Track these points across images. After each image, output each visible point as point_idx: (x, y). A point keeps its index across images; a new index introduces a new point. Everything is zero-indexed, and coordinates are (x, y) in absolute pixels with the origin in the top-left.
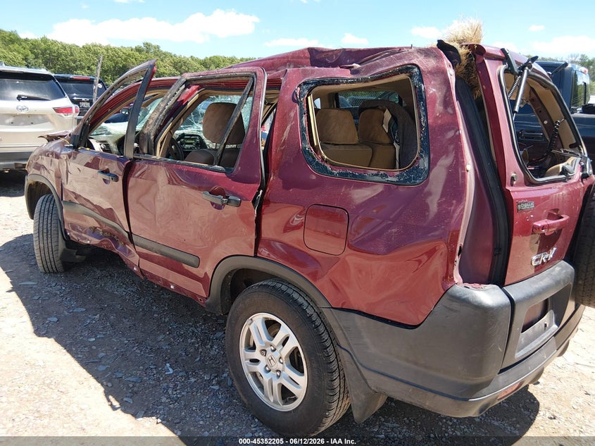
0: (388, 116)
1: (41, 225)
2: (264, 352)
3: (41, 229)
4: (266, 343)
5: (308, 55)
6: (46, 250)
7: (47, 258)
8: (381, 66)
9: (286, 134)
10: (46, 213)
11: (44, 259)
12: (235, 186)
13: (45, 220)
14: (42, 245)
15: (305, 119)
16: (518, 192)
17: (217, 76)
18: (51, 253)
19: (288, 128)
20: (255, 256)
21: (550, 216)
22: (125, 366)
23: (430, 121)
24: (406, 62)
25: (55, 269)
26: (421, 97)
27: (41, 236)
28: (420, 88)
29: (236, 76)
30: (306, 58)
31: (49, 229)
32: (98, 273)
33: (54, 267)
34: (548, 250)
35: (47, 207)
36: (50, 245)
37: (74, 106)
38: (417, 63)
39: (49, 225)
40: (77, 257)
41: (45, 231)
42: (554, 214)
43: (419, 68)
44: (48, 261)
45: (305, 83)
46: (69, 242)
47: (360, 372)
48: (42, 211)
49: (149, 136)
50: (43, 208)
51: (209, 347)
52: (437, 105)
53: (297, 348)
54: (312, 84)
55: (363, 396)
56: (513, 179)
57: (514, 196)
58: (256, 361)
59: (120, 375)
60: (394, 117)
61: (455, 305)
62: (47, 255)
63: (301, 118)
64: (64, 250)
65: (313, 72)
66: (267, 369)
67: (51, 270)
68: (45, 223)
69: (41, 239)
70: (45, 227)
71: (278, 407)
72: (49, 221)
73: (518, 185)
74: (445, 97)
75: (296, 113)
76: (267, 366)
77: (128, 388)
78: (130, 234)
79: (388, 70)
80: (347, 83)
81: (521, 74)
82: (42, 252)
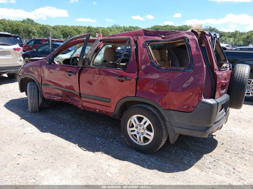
0: (167, 52)
1: (31, 94)
2: (137, 127)
3: (31, 95)
4: (138, 125)
5: (143, 32)
6: (33, 103)
7: (34, 106)
8: (173, 37)
9: (143, 58)
10: (32, 89)
11: (32, 107)
12: (127, 74)
13: (32, 92)
14: (31, 101)
15: (149, 53)
16: (218, 73)
17: (114, 39)
18: (35, 104)
19: (144, 56)
20: (135, 96)
21: (225, 80)
22: (82, 139)
23: (192, 53)
24: (183, 36)
25: (36, 111)
26: (189, 46)
27: (31, 98)
28: (189, 44)
29: (122, 39)
30: (143, 33)
31: (34, 95)
32: (53, 111)
33: (35, 110)
34: (224, 89)
35: (32, 87)
36: (35, 101)
37: (21, 48)
38: (186, 36)
39: (34, 94)
40: (46, 105)
41: (33, 96)
42: (225, 79)
43: (187, 38)
44: (34, 107)
45: (146, 42)
46: (44, 99)
47: (173, 128)
48: (31, 88)
49: (89, 59)
50: (31, 87)
51: (108, 132)
52: (194, 49)
53: (150, 124)
54: (149, 42)
55: (174, 135)
56: (216, 69)
57: (217, 74)
58: (134, 131)
59: (82, 142)
60: (169, 52)
61: (203, 104)
62: (33, 105)
63: (148, 52)
64: (42, 103)
65: (148, 38)
66: (138, 133)
67: (34, 111)
68: (32, 93)
69: (31, 99)
70: (33, 94)
71: (143, 144)
72: (34, 92)
73: (217, 71)
74: (196, 46)
75: (146, 51)
76: (138, 132)
77: (86, 145)
78: (80, 94)
79: (176, 38)
80: (162, 42)
81: (214, 40)
82: (32, 104)
